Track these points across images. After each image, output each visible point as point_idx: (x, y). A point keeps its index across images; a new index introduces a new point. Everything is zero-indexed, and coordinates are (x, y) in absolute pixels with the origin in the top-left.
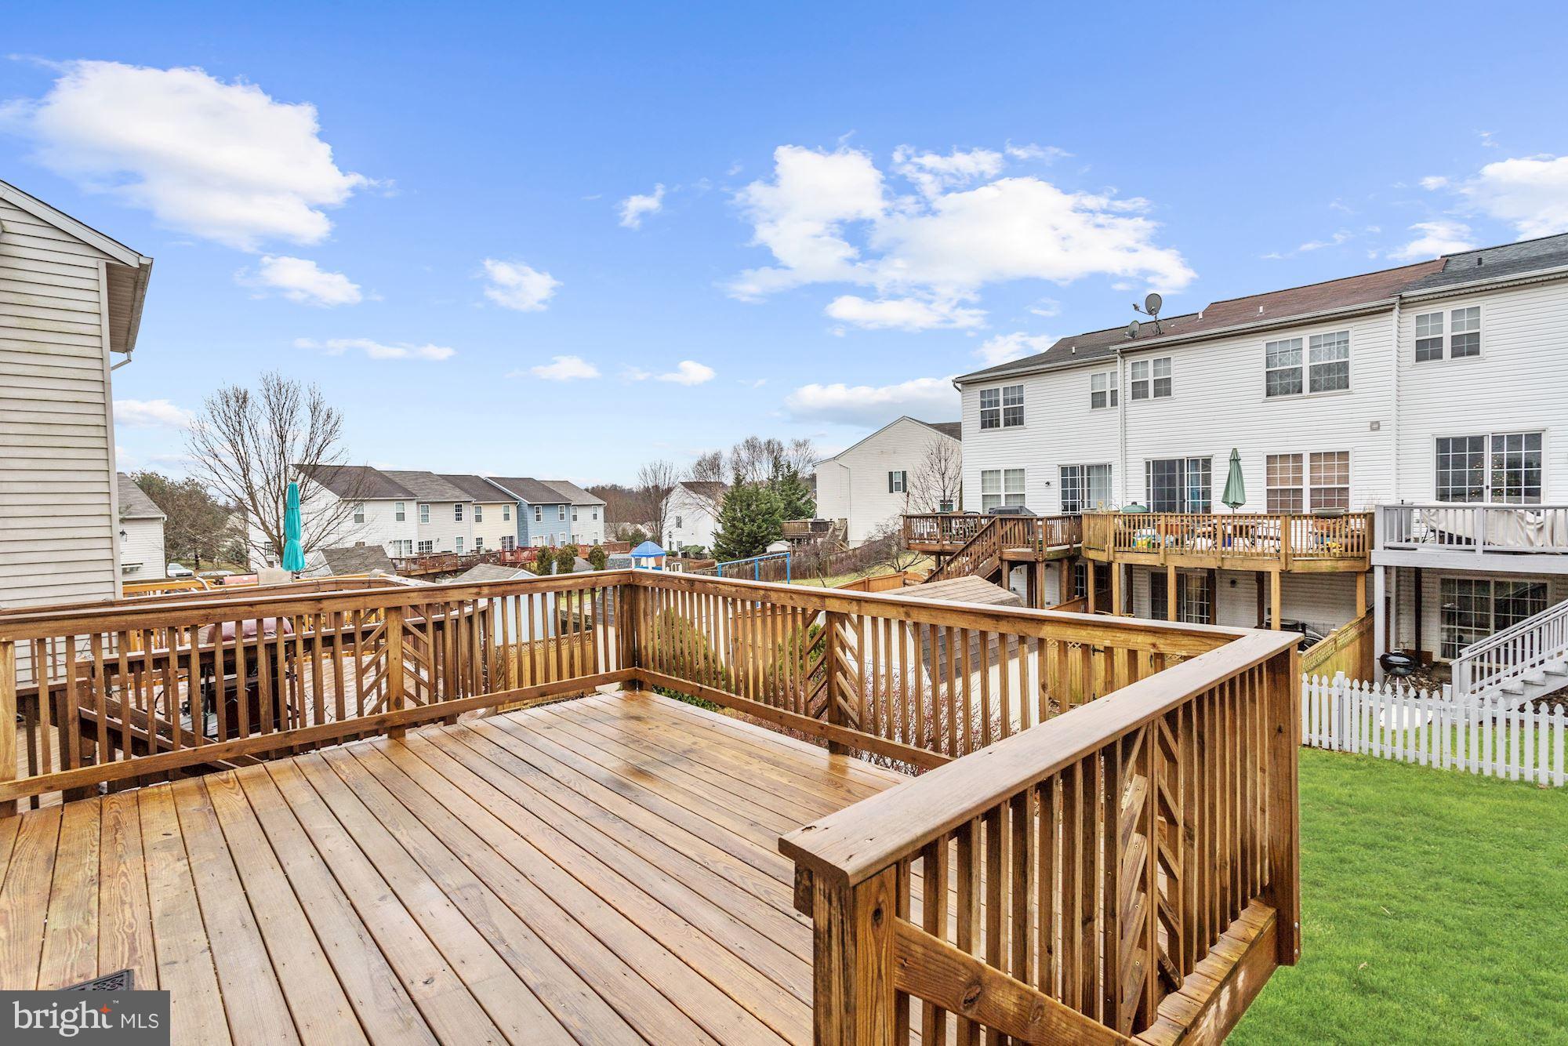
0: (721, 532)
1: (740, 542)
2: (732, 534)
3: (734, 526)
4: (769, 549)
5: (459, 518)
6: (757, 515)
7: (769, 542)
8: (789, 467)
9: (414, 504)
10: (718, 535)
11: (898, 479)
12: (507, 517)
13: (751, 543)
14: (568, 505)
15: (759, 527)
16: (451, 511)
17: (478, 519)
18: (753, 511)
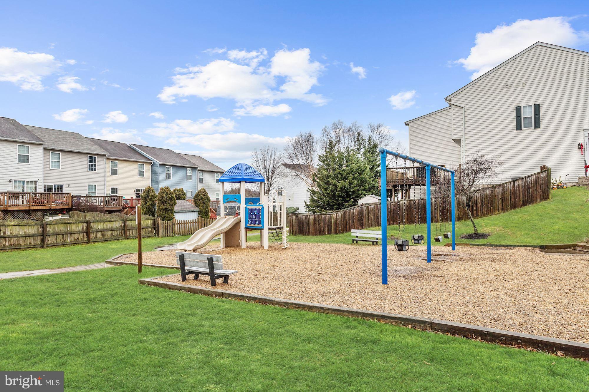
0: (316, 189)
1: (334, 197)
2: (326, 189)
3: (327, 183)
4: (361, 202)
5: (92, 167)
6: (348, 173)
7: (359, 197)
8: (370, 141)
9: (41, 150)
10: (313, 192)
11: (528, 113)
12: (141, 174)
13: (343, 197)
14: (195, 168)
15: (351, 184)
16: (85, 161)
17: (114, 172)
18: (344, 170)
